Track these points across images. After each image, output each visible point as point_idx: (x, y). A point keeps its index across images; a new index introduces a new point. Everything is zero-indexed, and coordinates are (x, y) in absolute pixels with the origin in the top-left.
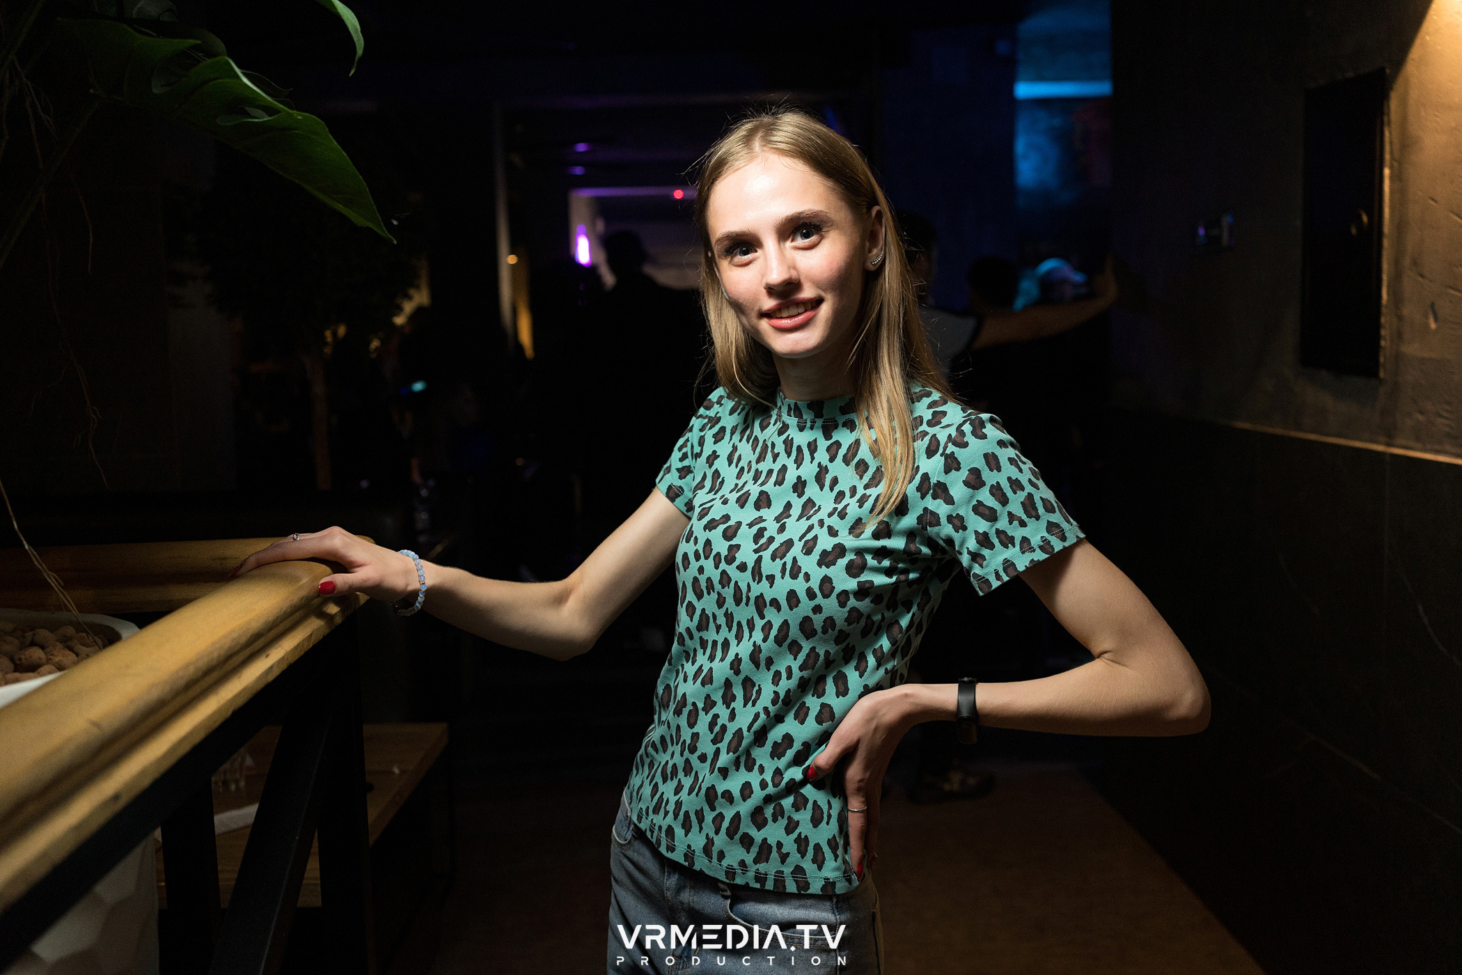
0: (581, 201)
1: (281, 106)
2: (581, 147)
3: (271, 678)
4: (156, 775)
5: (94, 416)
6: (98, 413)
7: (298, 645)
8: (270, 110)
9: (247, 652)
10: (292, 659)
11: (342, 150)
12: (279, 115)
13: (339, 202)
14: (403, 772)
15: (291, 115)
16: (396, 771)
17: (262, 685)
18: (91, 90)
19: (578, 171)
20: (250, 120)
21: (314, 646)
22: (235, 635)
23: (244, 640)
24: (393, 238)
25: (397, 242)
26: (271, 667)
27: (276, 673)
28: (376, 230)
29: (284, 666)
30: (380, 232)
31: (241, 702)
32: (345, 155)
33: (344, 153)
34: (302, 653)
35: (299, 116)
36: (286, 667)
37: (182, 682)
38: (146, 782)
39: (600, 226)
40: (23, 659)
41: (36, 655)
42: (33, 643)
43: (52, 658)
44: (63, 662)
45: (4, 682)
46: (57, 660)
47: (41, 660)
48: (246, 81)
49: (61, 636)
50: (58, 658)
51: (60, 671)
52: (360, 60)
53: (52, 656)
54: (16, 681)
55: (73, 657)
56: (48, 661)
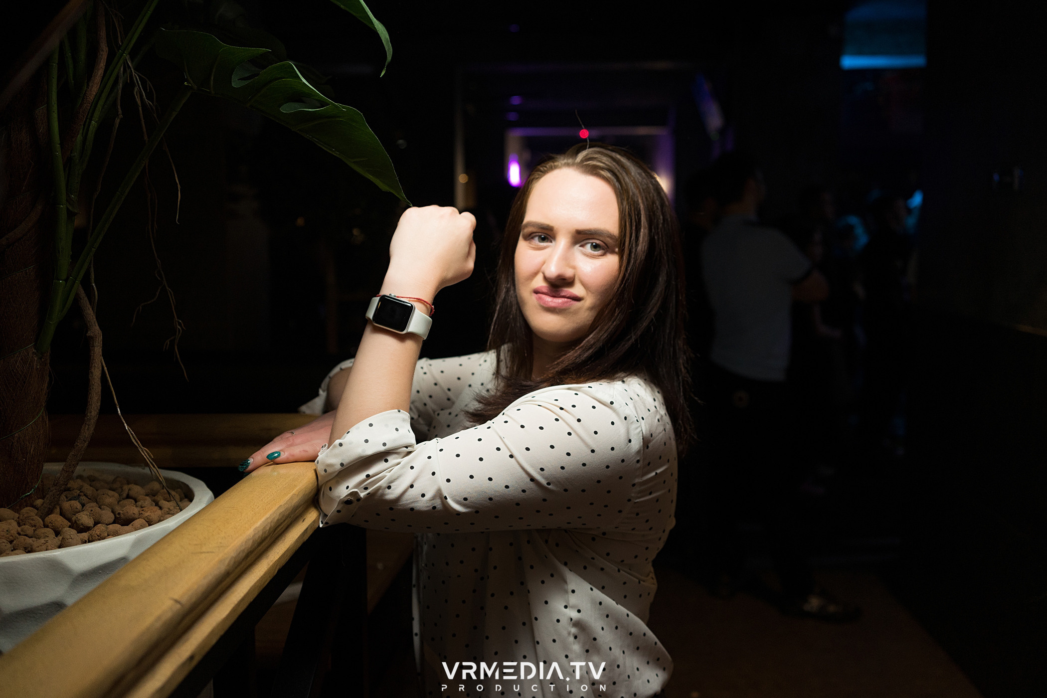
0: (514, 138)
1: (330, 100)
2: (516, 100)
3: (306, 538)
4: (222, 633)
5: (179, 327)
6: (183, 325)
8: (323, 104)
11: (373, 133)
12: (328, 106)
13: (371, 174)
15: (336, 107)
17: (299, 545)
18: (186, 83)
19: (512, 116)
20: (306, 109)
22: (282, 510)
26: (306, 529)
28: (396, 195)
30: (400, 198)
31: (283, 562)
32: (379, 140)
33: (375, 136)
35: (344, 108)
37: (243, 555)
38: (214, 641)
39: (527, 156)
40: (121, 512)
41: (131, 509)
42: (128, 497)
43: (143, 512)
44: (150, 516)
45: (106, 535)
46: (146, 514)
47: (134, 514)
48: (304, 80)
49: (149, 491)
50: (147, 512)
51: (150, 525)
52: (389, 64)
53: (143, 510)
54: (116, 534)
55: (159, 512)
56: (140, 514)
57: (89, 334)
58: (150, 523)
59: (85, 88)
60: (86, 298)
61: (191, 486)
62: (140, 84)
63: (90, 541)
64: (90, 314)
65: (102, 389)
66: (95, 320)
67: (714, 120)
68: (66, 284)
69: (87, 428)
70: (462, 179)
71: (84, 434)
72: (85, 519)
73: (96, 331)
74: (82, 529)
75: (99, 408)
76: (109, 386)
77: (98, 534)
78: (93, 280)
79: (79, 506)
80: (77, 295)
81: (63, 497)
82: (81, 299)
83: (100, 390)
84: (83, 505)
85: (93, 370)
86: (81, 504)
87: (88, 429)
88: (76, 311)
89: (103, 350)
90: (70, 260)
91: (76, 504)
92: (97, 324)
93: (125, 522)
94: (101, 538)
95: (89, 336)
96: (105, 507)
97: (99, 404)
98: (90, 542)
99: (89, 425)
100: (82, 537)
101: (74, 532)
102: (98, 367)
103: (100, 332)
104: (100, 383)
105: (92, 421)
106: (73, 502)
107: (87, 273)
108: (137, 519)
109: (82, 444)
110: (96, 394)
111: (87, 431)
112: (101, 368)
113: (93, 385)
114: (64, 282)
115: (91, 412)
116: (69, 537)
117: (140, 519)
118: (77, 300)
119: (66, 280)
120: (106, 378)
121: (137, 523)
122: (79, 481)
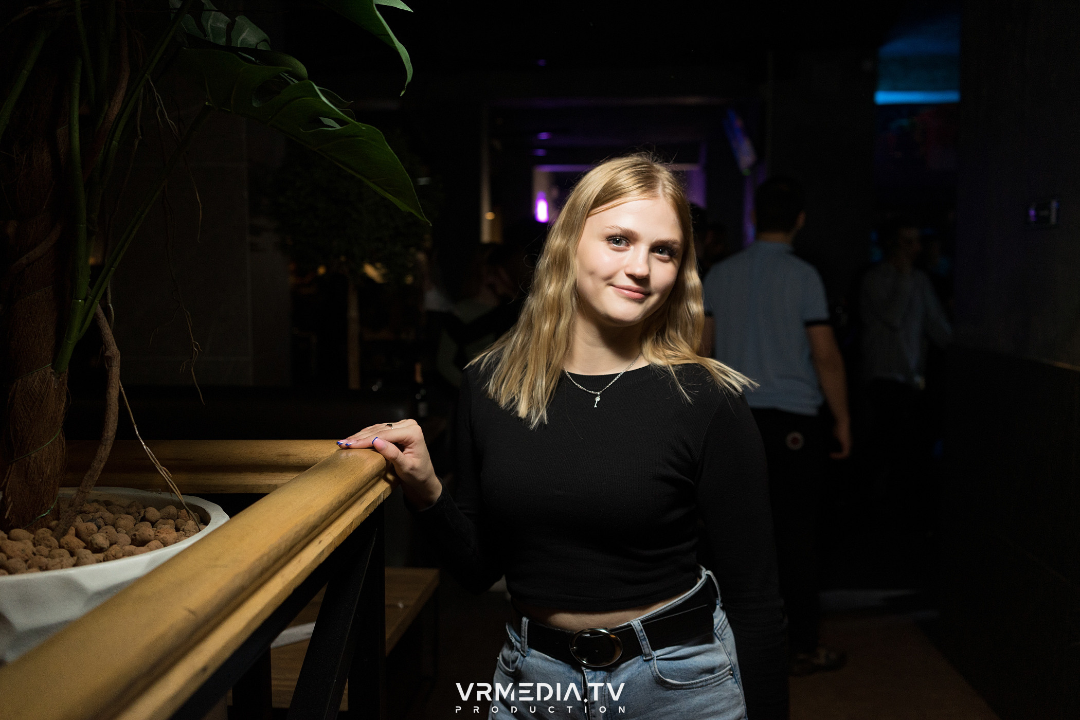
0: (542, 175)
1: (350, 119)
2: (544, 136)
3: (322, 560)
5: (195, 350)
6: (199, 346)
7: (342, 532)
8: (341, 122)
9: (306, 541)
10: (338, 544)
11: (394, 154)
12: (348, 125)
13: (390, 193)
14: (406, 607)
15: (357, 126)
16: (401, 605)
17: (315, 566)
18: (206, 101)
19: (540, 152)
20: (325, 129)
21: (354, 531)
22: (298, 529)
23: (304, 532)
24: (429, 222)
25: (432, 224)
26: (323, 551)
27: (326, 555)
28: (416, 214)
29: (332, 549)
30: (419, 217)
31: (300, 581)
32: (397, 157)
33: (395, 155)
34: (345, 537)
35: (364, 127)
36: (333, 550)
37: (257, 571)
38: (227, 655)
39: (555, 193)
40: (137, 533)
41: (147, 530)
42: (144, 519)
43: (158, 534)
44: (166, 538)
45: (121, 555)
46: (162, 536)
47: (150, 535)
48: (324, 99)
49: (165, 515)
50: (162, 534)
51: (165, 546)
52: (409, 84)
53: (158, 532)
54: (131, 554)
55: (175, 534)
56: (155, 536)
57: (108, 353)
58: (165, 544)
59: (106, 107)
60: (105, 318)
61: (208, 510)
62: (162, 104)
63: (106, 560)
64: (108, 332)
65: (119, 410)
66: (113, 340)
67: (746, 156)
68: (85, 304)
69: (103, 448)
70: (489, 216)
71: (101, 454)
72: (100, 539)
73: (114, 350)
74: (97, 550)
75: (116, 428)
76: (126, 406)
77: (114, 554)
78: (110, 301)
79: (95, 528)
80: (96, 315)
81: (79, 519)
82: (99, 319)
83: (117, 410)
84: (99, 528)
85: (110, 390)
86: (97, 526)
87: (105, 450)
88: (95, 330)
89: (120, 370)
90: (90, 280)
91: (93, 526)
92: (115, 344)
93: (140, 543)
94: (115, 558)
95: (108, 356)
96: (121, 529)
97: (116, 424)
98: (104, 561)
99: (105, 445)
100: (97, 558)
101: (89, 552)
102: (115, 388)
103: (118, 352)
104: (117, 403)
105: (109, 441)
106: (89, 523)
107: (105, 294)
108: (152, 540)
109: (99, 465)
110: (113, 414)
111: (105, 451)
112: (118, 389)
113: (111, 405)
114: (83, 301)
115: (107, 433)
116: (84, 556)
117: (156, 541)
118: (96, 319)
119: (85, 300)
120: (123, 398)
121: (153, 543)
122: (95, 504)
